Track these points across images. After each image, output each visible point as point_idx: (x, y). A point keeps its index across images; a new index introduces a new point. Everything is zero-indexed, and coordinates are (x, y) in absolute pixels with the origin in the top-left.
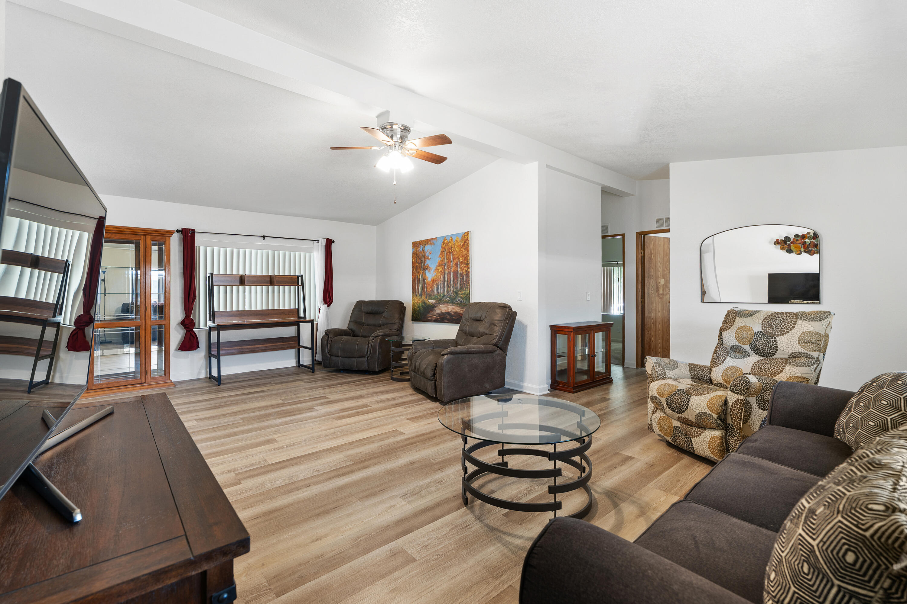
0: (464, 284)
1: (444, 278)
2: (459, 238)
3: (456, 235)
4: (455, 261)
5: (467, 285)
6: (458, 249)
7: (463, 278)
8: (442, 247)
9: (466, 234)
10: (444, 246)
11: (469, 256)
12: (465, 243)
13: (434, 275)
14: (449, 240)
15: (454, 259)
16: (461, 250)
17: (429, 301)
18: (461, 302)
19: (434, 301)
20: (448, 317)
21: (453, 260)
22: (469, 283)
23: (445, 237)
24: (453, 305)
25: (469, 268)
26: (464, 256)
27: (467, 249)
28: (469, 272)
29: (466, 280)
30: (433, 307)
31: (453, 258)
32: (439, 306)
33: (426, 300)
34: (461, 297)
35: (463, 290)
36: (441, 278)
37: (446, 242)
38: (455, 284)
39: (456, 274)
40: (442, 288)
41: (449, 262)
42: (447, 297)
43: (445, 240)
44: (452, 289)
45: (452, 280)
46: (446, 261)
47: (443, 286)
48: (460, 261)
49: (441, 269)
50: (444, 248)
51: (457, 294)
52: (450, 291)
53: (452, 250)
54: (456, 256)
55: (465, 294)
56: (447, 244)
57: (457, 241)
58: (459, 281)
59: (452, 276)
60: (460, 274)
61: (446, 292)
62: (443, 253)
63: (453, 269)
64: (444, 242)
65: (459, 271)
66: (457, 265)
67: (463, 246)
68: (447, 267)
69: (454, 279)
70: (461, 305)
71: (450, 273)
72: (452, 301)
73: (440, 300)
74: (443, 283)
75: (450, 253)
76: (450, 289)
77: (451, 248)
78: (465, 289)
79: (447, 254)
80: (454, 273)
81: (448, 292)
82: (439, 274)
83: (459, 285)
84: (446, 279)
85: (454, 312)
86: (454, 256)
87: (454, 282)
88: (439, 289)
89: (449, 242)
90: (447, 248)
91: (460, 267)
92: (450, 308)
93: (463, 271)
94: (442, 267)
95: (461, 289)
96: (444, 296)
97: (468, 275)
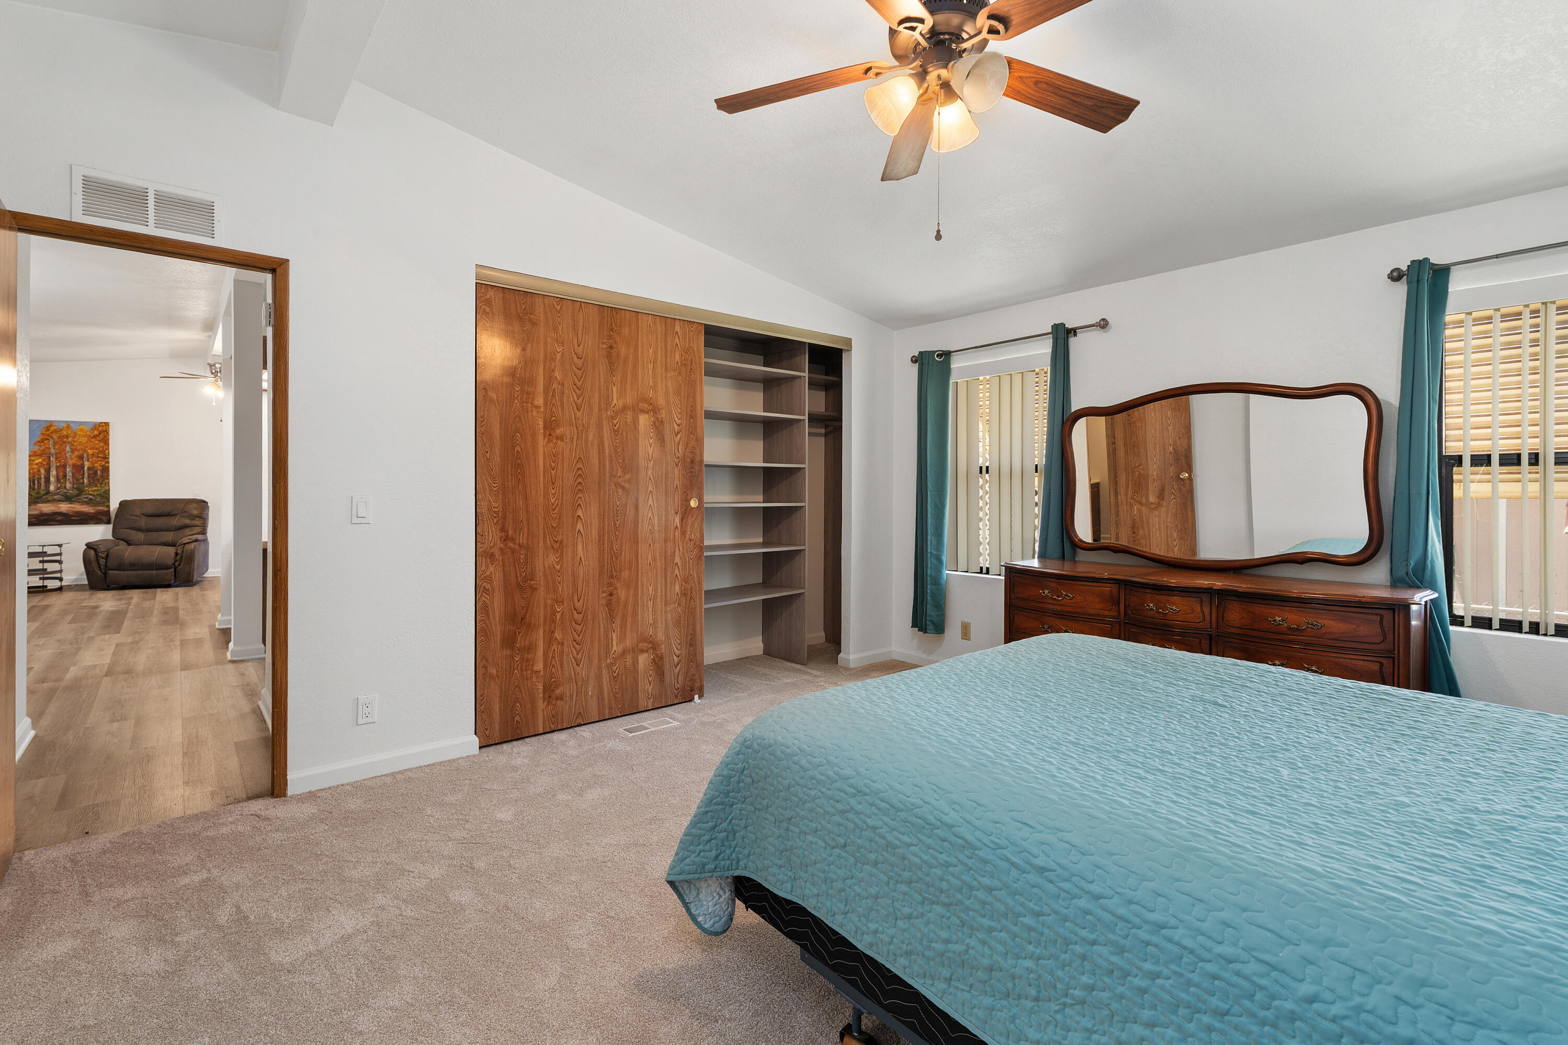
0: (98, 480)
1: (48, 471)
2: (87, 428)
3: (82, 423)
4: (76, 453)
5: (103, 481)
6: (84, 440)
7: (95, 473)
8: (42, 434)
9: (103, 424)
10: (49, 432)
11: (108, 449)
12: (100, 434)
14: (60, 427)
15: (72, 451)
16: (91, 442)
18: (91, 499)
20: (59, 518)
22: (109, 479)
23: (51, 422)
24: (71, 504)
25: (108, 462)
26: (97, 449)
27: (106, 441)
28: (108, 467)
29: (102, 476)
31: (71, 449)
34: (91, 495)
35: (96, 486)
36: (39, 471)
37: (52, 429)
38: (78, 480)
39: (78, 468)
40: (43, 484)
41: (60, 453)
42: (56, 494)
43: (51, 426)
44: (68, 485)
45: (69, 474)
46: (53, 451)
47: (45, 482)
48: (88, 453)
49: (40, 460)
50: (48, 435)
51: (80, 491)
52: (65, 488)
53: (70, 440)
54: (79, 447)
55: (98, 490)
56: (56, 431)
57: (81, 430)
58: (86, 476)
59: (68, 469)
60: (89, 468)
61: (52, 488)
62: (46, 442)
63: (71, 462)
64: (48, 428)
65: (87, 464)
66: (81, 457)
67: (95, 437)
68: (56, 458)
69: (73, 474)
70: (89, 502)
71: (64, 467)
72: (68, 499)
73: (38, 498)
74: (45, 478)
75: (65, 443)
76: (63, 485)
77: (67, 438)
78: (99, 485)
79: (55, 444)
80: (74, 466)
81: (58, 488)
82: (35, 466)
83: (86, 481)
84: (54, 472)
85: (73, 511)
86: (74, 447)
87: (73, 477)
88: (34, 484)
89: (61, 430)
90: (55, 436)
91: (88, 461)
92: (64, 507)
93: (96, 465)
94: (43, 458)
95: (90, 485)
96: (48, 492)
97: (106, 470)
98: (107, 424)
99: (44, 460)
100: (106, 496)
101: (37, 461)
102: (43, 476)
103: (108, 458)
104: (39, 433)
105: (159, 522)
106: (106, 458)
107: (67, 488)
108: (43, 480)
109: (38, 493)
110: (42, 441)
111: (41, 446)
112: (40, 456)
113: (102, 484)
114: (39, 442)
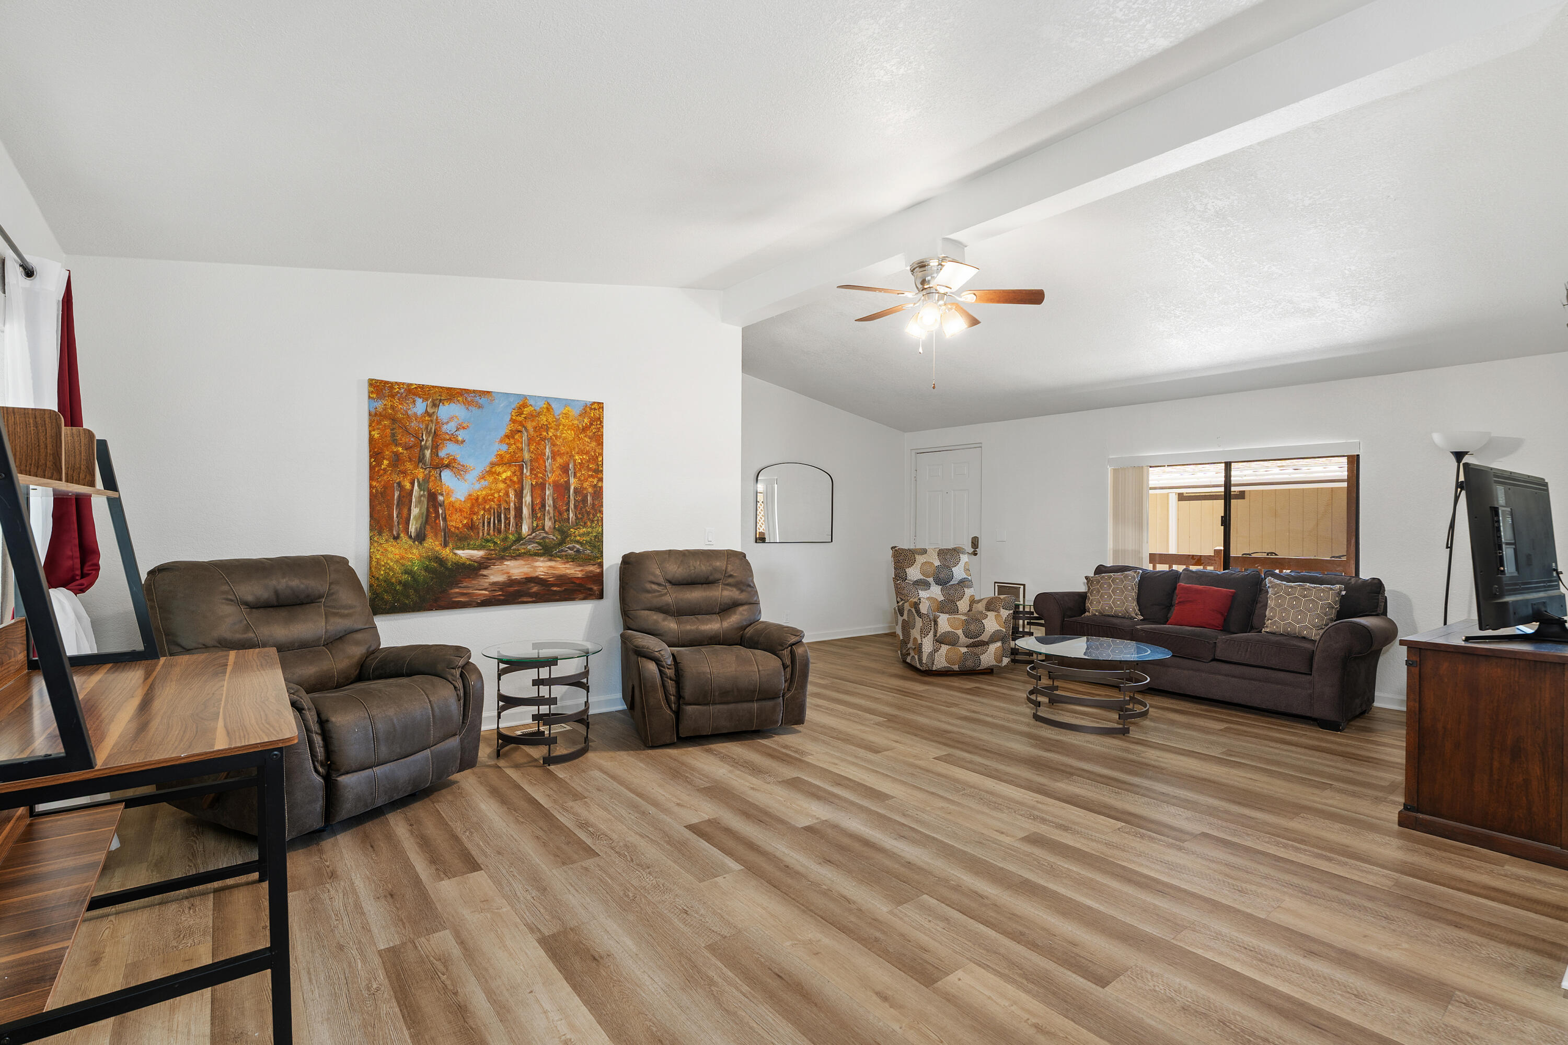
0: (588, 513)
1: (520, 495)
2: (575, 412)
3: (567, 402)
4: (560, 460)
5: (594, 516)
6: (569, 435)
7: (584, 500)
8: (513, 421)
9: (596, 406)
10: (519, 419)
11: (601, 454)
12: (591, 424)
13: (477, 486)
14: (538, 409)
15: (554, 455)
16: (580, 439)
17: (459, 552)
18: (578, 551)
19: (478, 554)
20: (535, 589)
21: (554, 458)
22: (601, 512)
23: (525, 397)
24: (550, 560)
25: (601, 480)
26: (587, 453)
27: (598, 439)
28: (601, 488)
29: (593, 505)
30: (474, 570)
31: (552, 452)
32: (502, 563)
33: (446, 553)
34: (578, 542)
35: (585, 525)
36: (507, 494)
37: (526, 411)
38: (561, 514)
39: (562, 489)
40: (512, 520)
41: (536, 460)
42: (531, 541)
43: (524, 405)
44: (548, 524)
45: (549, 502)
46: (527, 456)
47: (516, 516)
48: (575, 461)
49: (509, 473)
50: (521, 424)
51: (564, 535)
52: (543, 529)
53: (550, 434)
54: (563, 449)
55: (588, 533)
56: (533, 416)
57: (566, 415)
58: (572, 505)
59: (547, 493)
60: (576, 491)
61: (525, 529)
62: (517, 437)
63: (551, 478)
64: (520, 409)
65: (573, 482)
66: (565, 469)
67: (584, 430)
68: (532, 470)
69: (554, 500)
70: (576, 558)
71: (542, 487)
72: (547, 551)
73: (505, 549)
74: (516, 508)
75: (544, 439)
76: (540, 523)
77: (547, 431)
78: (589, 524)
79: (530, 440)
80: (557, 486)
81: (534, 530)
82: (502, 486)
83: (571, 515)
84: (527, 499)
85: (555, 576)
86: (556, 449)
87: (555, 507)
88: (500, 521)
89: (539, 414)
90: (530, 425)
91: (575, 476)
92: (542, 567)
93: (586, 485)
94: (513, 469)
95: (577, 525)
96: (519, 538)
97: (598, 493)
98: (600, 406)
99: (514, 473)
100: (597, 543)
101: (504, 476)
102: (512, 505)
103: (602, 471)
104: (508, 418)
105: (695, 595)
106: (598, 471)
107: (547, 529)
108: (512, 513)
109: (505, 539)
110: (511, 435)
111: (509, 445)
112: (509, 464)
113: (593, 521)
114: (507, 436)
